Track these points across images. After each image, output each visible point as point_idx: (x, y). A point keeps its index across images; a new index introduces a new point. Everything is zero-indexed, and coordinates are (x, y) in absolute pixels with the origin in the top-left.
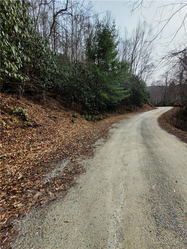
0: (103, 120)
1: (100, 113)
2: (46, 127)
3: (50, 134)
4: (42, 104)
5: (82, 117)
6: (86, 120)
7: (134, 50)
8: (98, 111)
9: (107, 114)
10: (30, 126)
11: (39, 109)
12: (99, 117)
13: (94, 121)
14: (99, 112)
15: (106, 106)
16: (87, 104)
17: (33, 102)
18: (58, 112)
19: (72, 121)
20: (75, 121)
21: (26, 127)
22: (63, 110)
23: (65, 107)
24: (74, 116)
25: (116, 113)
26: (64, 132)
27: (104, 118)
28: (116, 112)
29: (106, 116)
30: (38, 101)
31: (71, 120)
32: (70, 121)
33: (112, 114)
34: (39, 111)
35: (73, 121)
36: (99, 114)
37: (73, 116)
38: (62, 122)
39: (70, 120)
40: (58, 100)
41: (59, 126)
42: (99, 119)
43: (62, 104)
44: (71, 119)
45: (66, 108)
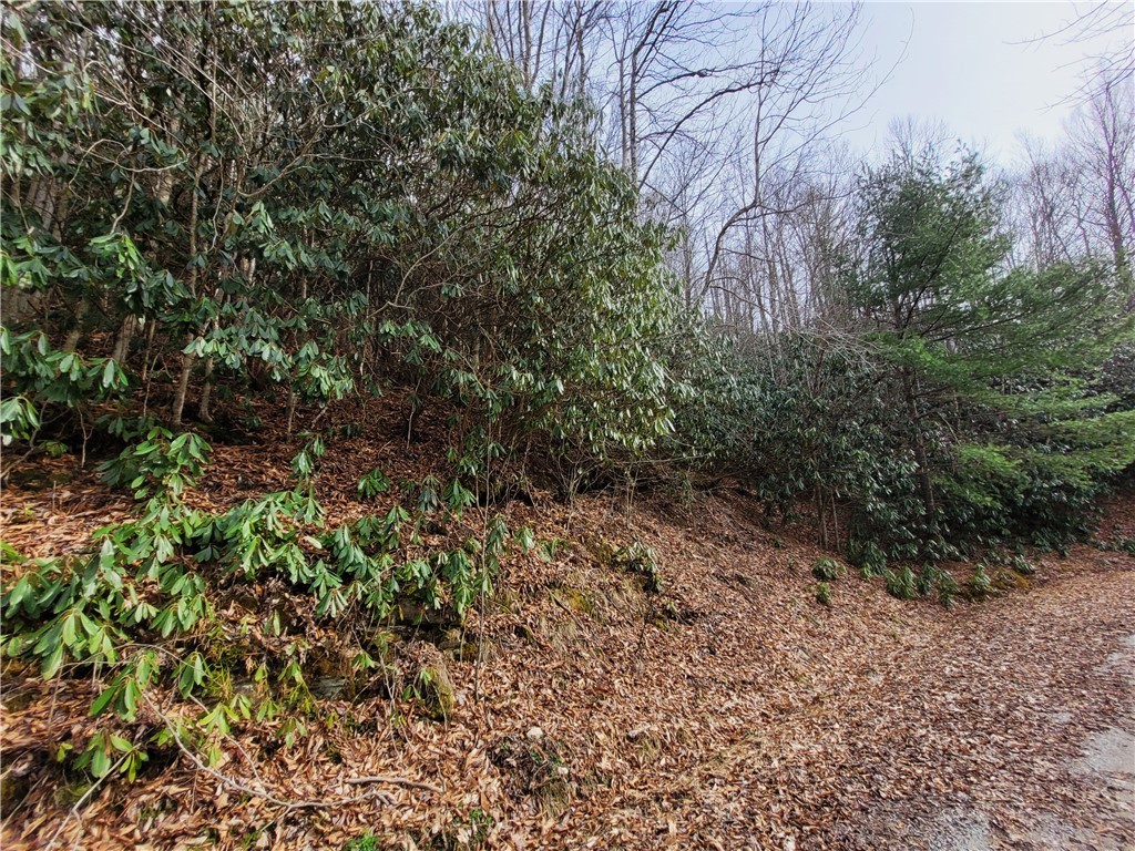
0: (997, 595)
1: (962, 552)
2: (723, 624)
3: (751, 658)
4: (681, 522)
5: (862, 577)
6: (891, 593)
7: (1112, 188)
8: (949, 539)
9: (1021, 560)
10: (669, 614)
11: (679, 544)
12: (964, 579)
13: (944, 604)
14: (958, 546)
15: (999, 512)
16: (875, 510)
17: (654, 517)
18: (742, 553)
19: (818, 597)
20: (832, 600)
21: (660, 618)
22: (759, 542)
23: (766, 527)
24: (821, 570)
25: (1097, 554)
26: (807, 657)
27: (1003, 587)
28: (1096, 545)
29: (1014, 575)
30: (667, 512)
31: (810, 591)
32: (807, 598)
33: (1062, 556)
34: (682, 553)
35: (821, 600)
36: (958, 560)
37: (814, 572)
38: (778, 605)
39: (804, 590)
40: (725, 498)
41: (774, 625)
42: (974, 594)
43: (749, 515)
44: (812, 588)
45: (769, 531)
